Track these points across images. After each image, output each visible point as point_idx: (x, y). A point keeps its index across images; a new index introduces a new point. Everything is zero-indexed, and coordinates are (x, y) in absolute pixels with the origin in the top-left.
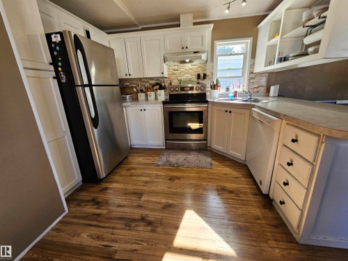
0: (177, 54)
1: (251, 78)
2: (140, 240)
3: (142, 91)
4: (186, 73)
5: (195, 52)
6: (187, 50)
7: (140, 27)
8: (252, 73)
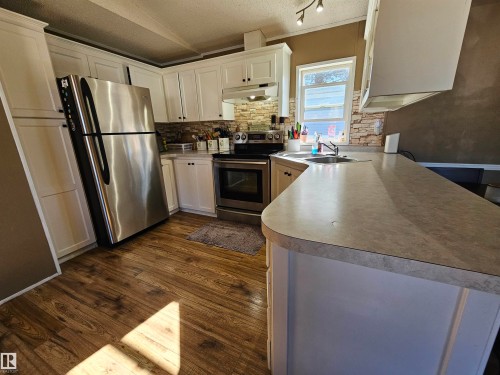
0: (238, 88)
1: (355, 122)
2: (94, 323)
3: (201, 139)
4: (257, 115)
5: (261, 86)
6: (250, 83)
7: (202, 55)
8: (356, 113)
